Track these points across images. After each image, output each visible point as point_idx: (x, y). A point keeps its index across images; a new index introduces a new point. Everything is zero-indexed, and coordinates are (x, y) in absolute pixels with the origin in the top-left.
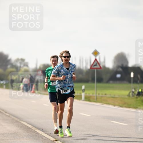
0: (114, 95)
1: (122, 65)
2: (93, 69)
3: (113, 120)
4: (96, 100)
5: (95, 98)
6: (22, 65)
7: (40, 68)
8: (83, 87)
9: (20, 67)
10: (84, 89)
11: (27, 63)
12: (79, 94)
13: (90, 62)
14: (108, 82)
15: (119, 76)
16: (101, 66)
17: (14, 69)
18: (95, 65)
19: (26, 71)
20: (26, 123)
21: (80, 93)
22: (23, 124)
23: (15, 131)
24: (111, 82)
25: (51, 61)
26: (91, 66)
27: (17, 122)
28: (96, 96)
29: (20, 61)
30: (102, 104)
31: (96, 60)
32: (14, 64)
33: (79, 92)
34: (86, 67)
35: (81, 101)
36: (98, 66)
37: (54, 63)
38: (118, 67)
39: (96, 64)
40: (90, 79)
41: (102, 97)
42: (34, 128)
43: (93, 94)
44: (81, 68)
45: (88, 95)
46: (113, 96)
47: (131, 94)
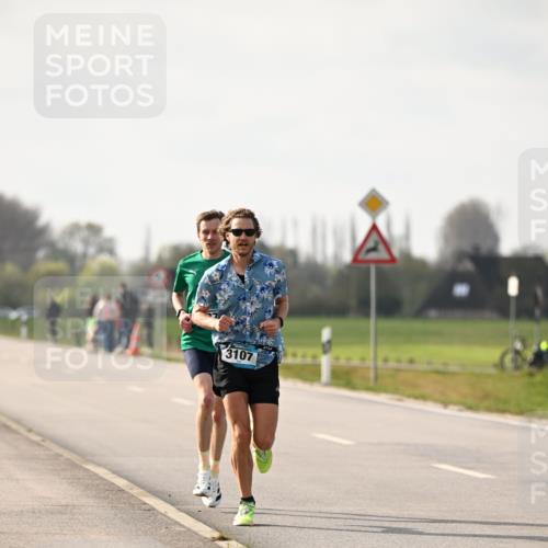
0: (445, 364)
1: (477, 248)
2: (364, 266)
3: (440, 461)
4: (377, 382)
5: (372, 375)
6: (92, 250)
7: (160, 259)
8: (326, 334)
9: (85, 255)
10: (329, 342)
11: (111, 241)
12: (309, 360)
13: (354, 238)
14: (420, 313)
15: (461, 290)
16: (396, 252)
17: (60, 266)
18: (369, 251)
19: (109, 272)
20: (106, 471)
21: (315, 357)
22: (95, 474)
23: (64, 502)
24: (433, 313)
25: (199, 230)
26: (357, 253)
27: (74, 465)
28: (376, 368)
29: (85, 233)
30: (397, 397)
31: (374, 228)
32: (61, 245)
33: (310, 351)
34: (336, 257)
35: (317, 388)
36: (382, 254)
37: (211, 240)
38: (460, 256)
39: (377, 243)
40: (353, 302)
41: (398, 370)
42: (136, 491)
43: (363, 359)
44: (319, 259)
45: (342, 362)
46: (441, 368)
47: (508, 359)
